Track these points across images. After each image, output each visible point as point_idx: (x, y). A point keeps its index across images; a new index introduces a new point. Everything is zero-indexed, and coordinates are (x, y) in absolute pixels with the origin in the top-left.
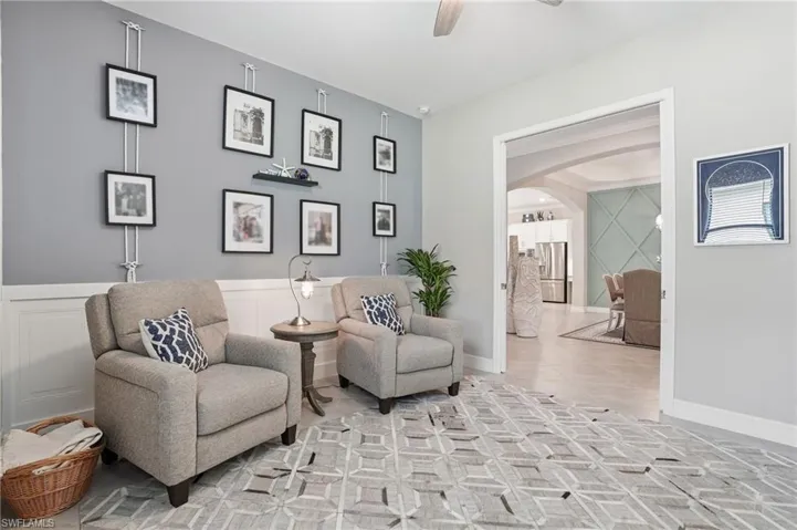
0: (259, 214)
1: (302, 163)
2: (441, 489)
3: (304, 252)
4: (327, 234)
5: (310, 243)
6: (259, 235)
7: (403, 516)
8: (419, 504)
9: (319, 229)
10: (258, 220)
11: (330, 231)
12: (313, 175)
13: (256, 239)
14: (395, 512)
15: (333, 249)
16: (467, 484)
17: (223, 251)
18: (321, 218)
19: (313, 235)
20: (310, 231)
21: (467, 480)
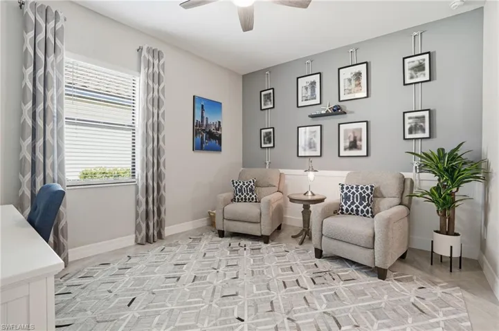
0: (315, 136)
1: (339, 101)
3: (341, 155)
4: (358, 143)
5: (345, 149)
6: (314, 147)
9: (352, 139)
10: (314, 139)
11: (361, 140)
12: (347, 106)
13: (313, 149)
15: (363, 152)
17: (298, 156)
18: (354, 133)
19: (348, 144)
20: (345, 142)
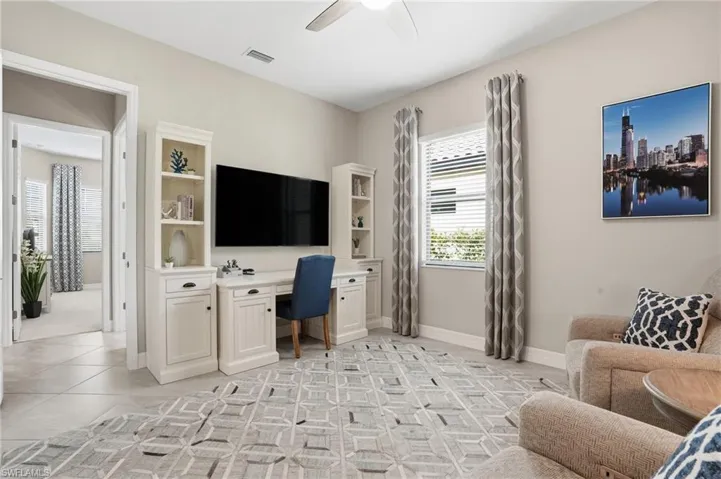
2: (401, 426)
7: (424, 409)
8: (415, 416)
14: (430, 411)
16: (376, 431)
21: (377, 434)
